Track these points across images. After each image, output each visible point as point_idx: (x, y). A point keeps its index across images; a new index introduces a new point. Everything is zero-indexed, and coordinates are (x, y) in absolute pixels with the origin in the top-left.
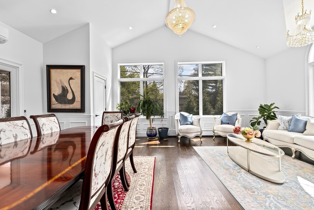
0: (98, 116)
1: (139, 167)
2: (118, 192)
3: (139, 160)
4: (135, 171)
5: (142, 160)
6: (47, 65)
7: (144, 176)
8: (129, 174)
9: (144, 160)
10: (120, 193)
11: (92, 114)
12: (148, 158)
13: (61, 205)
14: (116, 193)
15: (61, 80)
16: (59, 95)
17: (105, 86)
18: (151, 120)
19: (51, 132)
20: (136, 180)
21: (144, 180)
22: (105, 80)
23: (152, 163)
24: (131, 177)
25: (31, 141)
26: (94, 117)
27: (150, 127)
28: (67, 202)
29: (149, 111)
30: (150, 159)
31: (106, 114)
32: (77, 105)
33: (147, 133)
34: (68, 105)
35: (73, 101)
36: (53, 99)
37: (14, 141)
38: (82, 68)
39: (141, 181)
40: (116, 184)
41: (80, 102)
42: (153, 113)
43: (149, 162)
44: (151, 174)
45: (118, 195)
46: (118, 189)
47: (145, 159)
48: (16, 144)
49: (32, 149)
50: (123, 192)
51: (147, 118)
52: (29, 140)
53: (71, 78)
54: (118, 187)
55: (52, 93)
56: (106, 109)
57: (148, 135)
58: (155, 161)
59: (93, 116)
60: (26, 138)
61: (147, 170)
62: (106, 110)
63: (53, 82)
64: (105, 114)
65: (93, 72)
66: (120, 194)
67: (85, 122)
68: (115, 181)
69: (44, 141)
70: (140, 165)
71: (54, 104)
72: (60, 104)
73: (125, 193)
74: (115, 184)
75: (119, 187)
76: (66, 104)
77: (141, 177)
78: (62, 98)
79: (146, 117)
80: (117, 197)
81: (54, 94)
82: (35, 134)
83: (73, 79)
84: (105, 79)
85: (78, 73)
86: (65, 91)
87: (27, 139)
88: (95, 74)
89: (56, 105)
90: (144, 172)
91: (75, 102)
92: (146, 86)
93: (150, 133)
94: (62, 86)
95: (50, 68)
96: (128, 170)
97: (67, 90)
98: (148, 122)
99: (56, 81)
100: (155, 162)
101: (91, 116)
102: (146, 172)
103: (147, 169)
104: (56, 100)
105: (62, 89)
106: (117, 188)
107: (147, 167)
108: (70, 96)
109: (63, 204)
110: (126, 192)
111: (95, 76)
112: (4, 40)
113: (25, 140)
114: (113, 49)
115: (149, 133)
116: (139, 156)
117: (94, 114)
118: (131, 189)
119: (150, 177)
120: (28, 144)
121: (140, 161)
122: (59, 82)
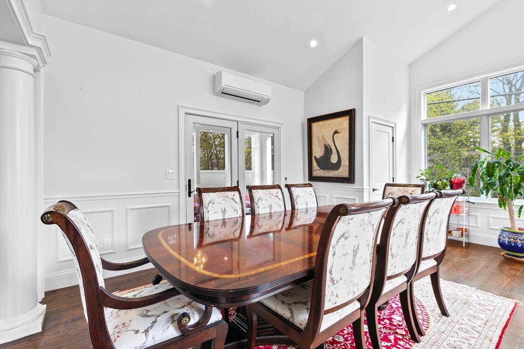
0: (376, 190)
1: (458, 308)
2: (396, 333)
3: (461, 294)
4: (444, 313)
5: (472, 297)
6: (308, 119)
7: (467, 332)
8: (429, 312)
9: (476, 298)
10: (400, 337)
11: (366, 186)
12: (492, 298)
13: (293, 303)
14: (393, 333)
15: (323, 137)
16: (321, 157)
17: (393, 138)
18: (516, 210)
19: (306, 207)
20: (442, 331)
21: (464, 340)
22: (393, 127)
23: (501, 313)
24: (432, 320)
25: (285, 215)
26: (369, 192)
27: (509, 225)
28: (300, 302)
29: (505, 186)
30: (496, 302)
31: (390, 187)
32: (343, 172)
33: (499, 239)
34: (331, 171)
35: (338, 165)
36: (315, 164)
37: (269, 212)
38: (350, 114)
39: (456, 339)
40: (395, 318)
41: (348, 167)
42: (520, 193)
43: (492, 308)
44: (489, 336)
45: (396, 339)
46: (399, 329)
47: (482, 298)
48: (271, 215)
49: (286, 226)
50: (407, 338)
51: (502, 203)
52: (283, 213)
53: (336, 132)
54: (399, 325)
55: (314, 155)
56: (393, 178)
57: (502, 244)
58: (513, 311)
59: (368, 190)
60: (280, 210)
61: (479, 322)
62: (393, 181)
63: (315, 141)
64: (387, 187)
65: (369, 116)
66: (400, 339)
67: (355, 199)
68: (395, 311)
69: (298, 217)
70: (462, 305)
71: (315, 170)
72: (322, 170)
73: (411, 343)
74: (393, 316)
75: (402, 326)
76: (329, 171)
77: (458, 331)
78: (325, 162)
79: (499, 201)
80: (393, 341)
81: (315, 157)
82: (289, 208)
83: (338, 133)
84: (393, 125)
85: (344, 122)
86: (328, 150)
87: (281, 212)
88: (371, 120)
89: (318, 172)
90: (470, 323)
91: (341, 167)
92: (516, 126)
93: (510, 242)
94: (325, 145)
95: (311, 121)
96: (429, 303)
97: (331, 149)
98: (504, 213)
99: (318, 138)
100: (511, 315)
101: (364, 190)
102: (476, 325)
103: (482, 321)
104: (318, 165)
105: (325, 149)
106: (395, 326)
107: (483, 316)
108: (334, 159)
109: (295, 303)
110: (414, 343)
111: (373, 122)
112: (268, 100)
113: (279, 212)
114: (411, 66)
115: (506, 240)
116: (465, 286)
117: (369, 186)
118: (426, 342)
119: (487, 342)
120: (282, 218)
121: (465, 297)
122: (321, 140)
